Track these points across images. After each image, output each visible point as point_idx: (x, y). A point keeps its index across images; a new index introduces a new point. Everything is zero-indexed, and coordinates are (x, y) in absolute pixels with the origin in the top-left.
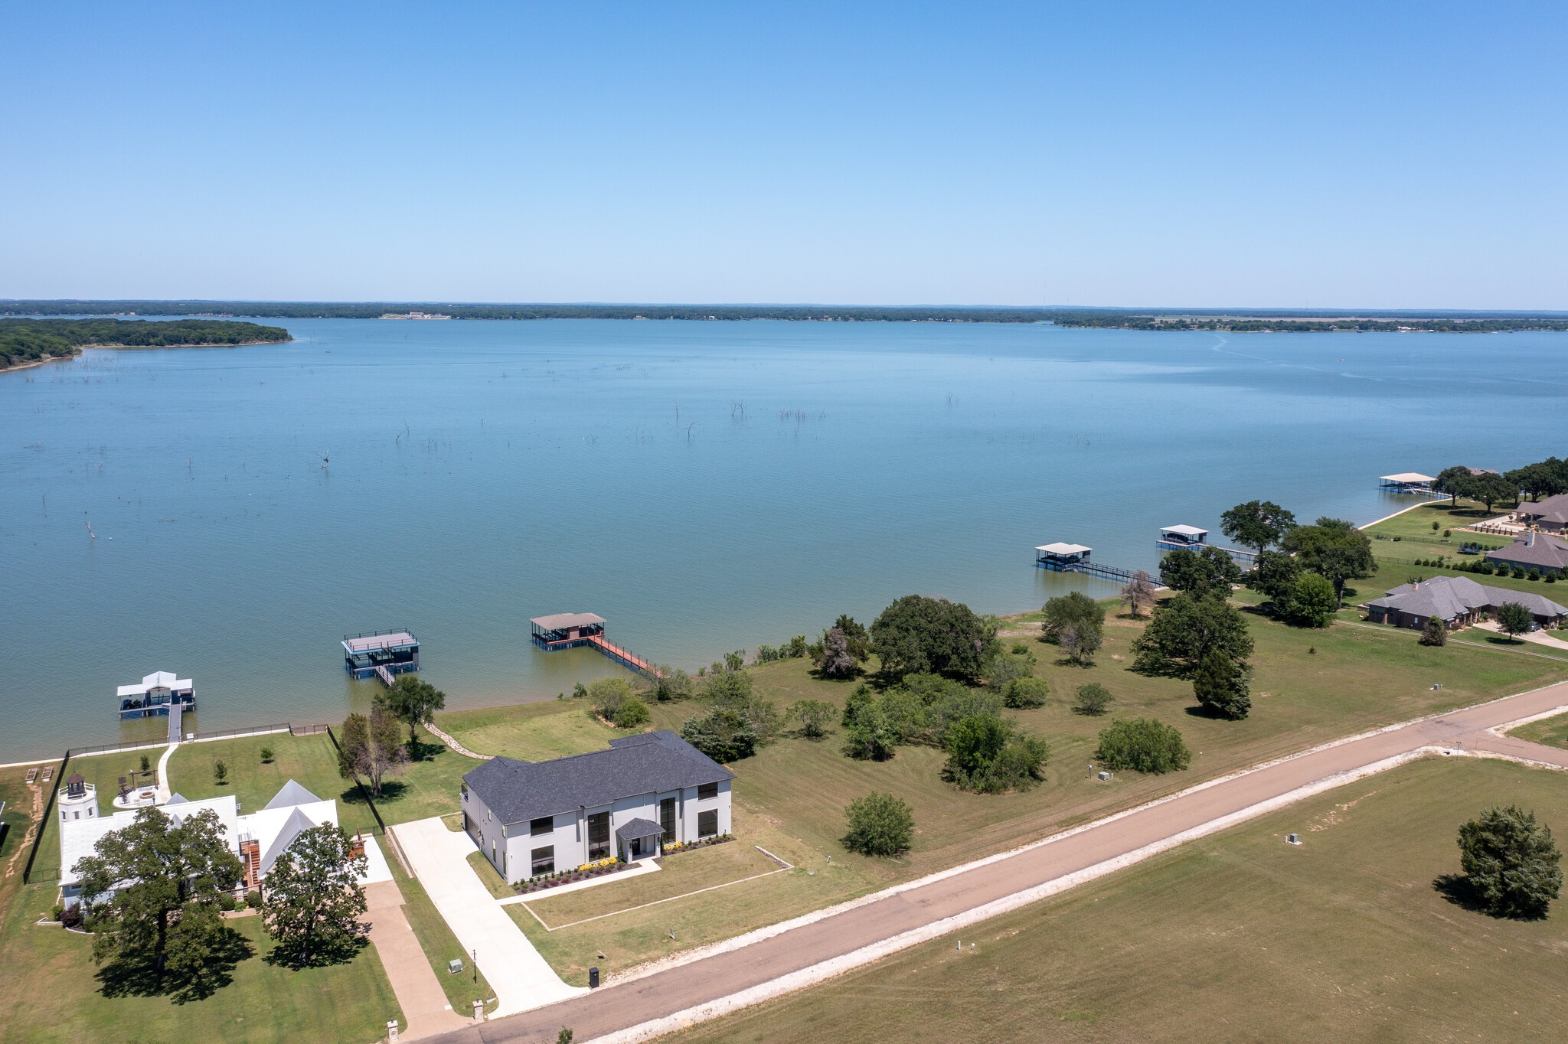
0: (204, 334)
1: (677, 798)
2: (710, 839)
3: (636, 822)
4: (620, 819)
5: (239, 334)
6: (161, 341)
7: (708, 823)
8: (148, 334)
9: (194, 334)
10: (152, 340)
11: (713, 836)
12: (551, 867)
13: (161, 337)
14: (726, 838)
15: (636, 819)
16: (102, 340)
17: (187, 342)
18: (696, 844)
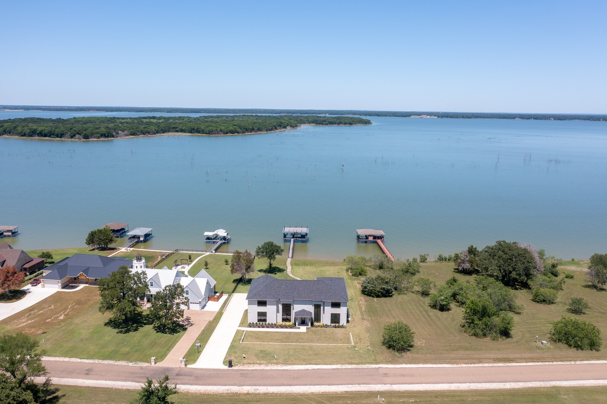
0: (341, 121)
1: (322, 305)
2: (335, 325)
3: (304, 311)
4: (296, 308)
5: (353, 121)
6: (327, 123)
7: (335, 318)
8: (323, 121)
9: (338, 121)
10: (324, 123)
11: (337, 325)
12: (265, 320)
13: (327, 122)
14: (342, 327)
15: (304, 309)
16: (309, 123)
17: (335, 124)
18: (328, 326)
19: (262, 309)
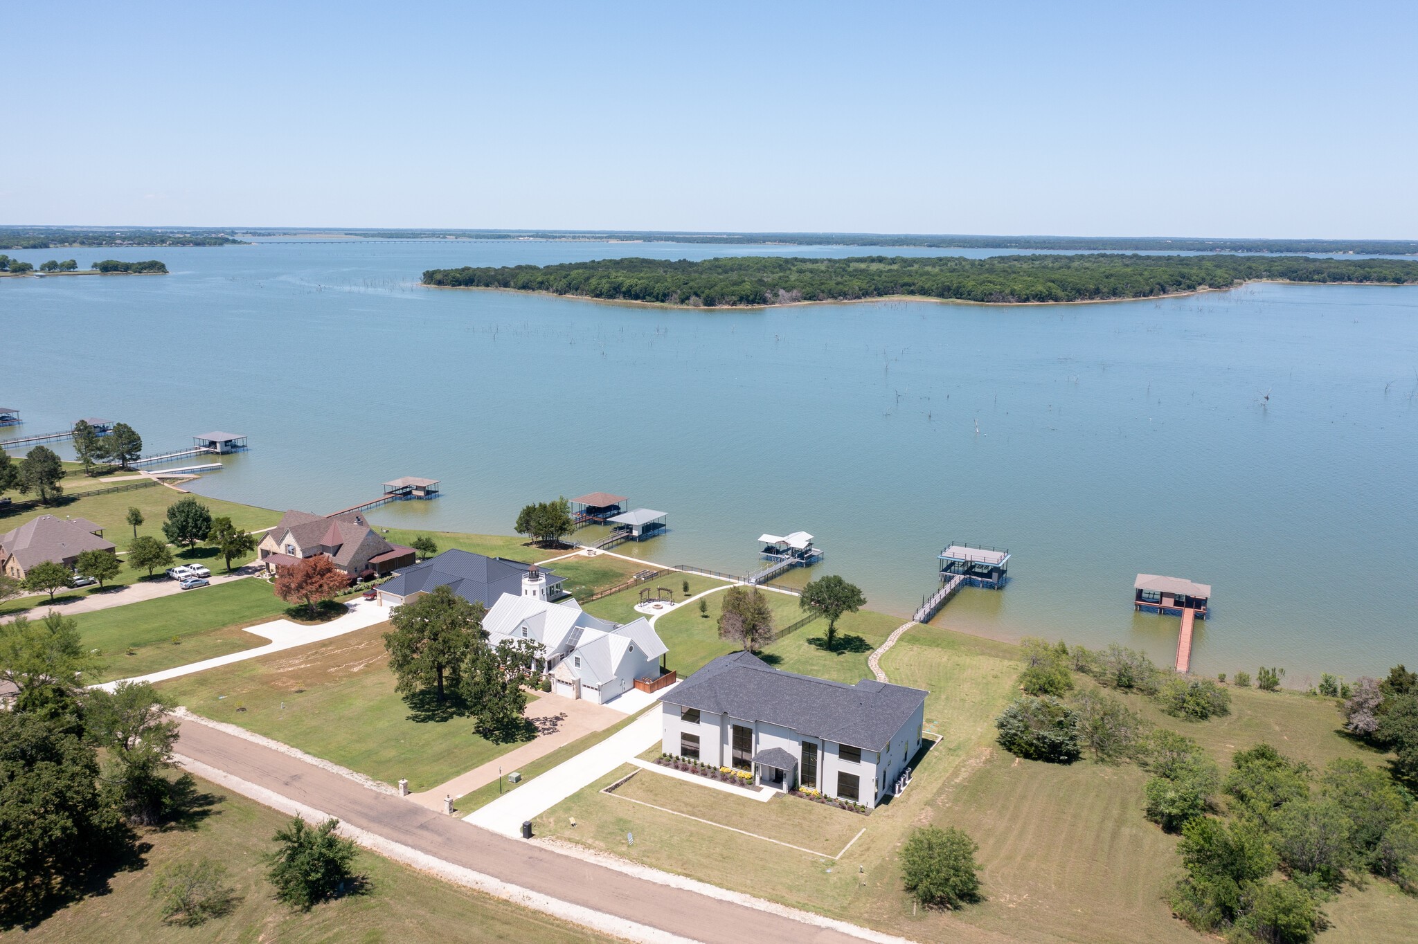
0: (1369, 273)
1: (820, 746)
2: (847, 803)
3: (779, 752)
4: (765, 742)
5: (1408, 274)
6: (1324, 278)
7: (848, 785)
8: (1314, 271)
9: (1360, 272)
10: (1315, 277)
11: (851, 802)
12: (695, 754)
13: (1325, 274)
14: (862, 810)
15: (780, 748)
16: (1272, 275)
17: (1350, 279)
18: (831, 800)
19: (691, 728)
